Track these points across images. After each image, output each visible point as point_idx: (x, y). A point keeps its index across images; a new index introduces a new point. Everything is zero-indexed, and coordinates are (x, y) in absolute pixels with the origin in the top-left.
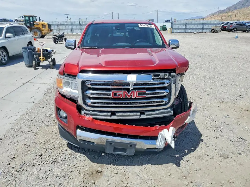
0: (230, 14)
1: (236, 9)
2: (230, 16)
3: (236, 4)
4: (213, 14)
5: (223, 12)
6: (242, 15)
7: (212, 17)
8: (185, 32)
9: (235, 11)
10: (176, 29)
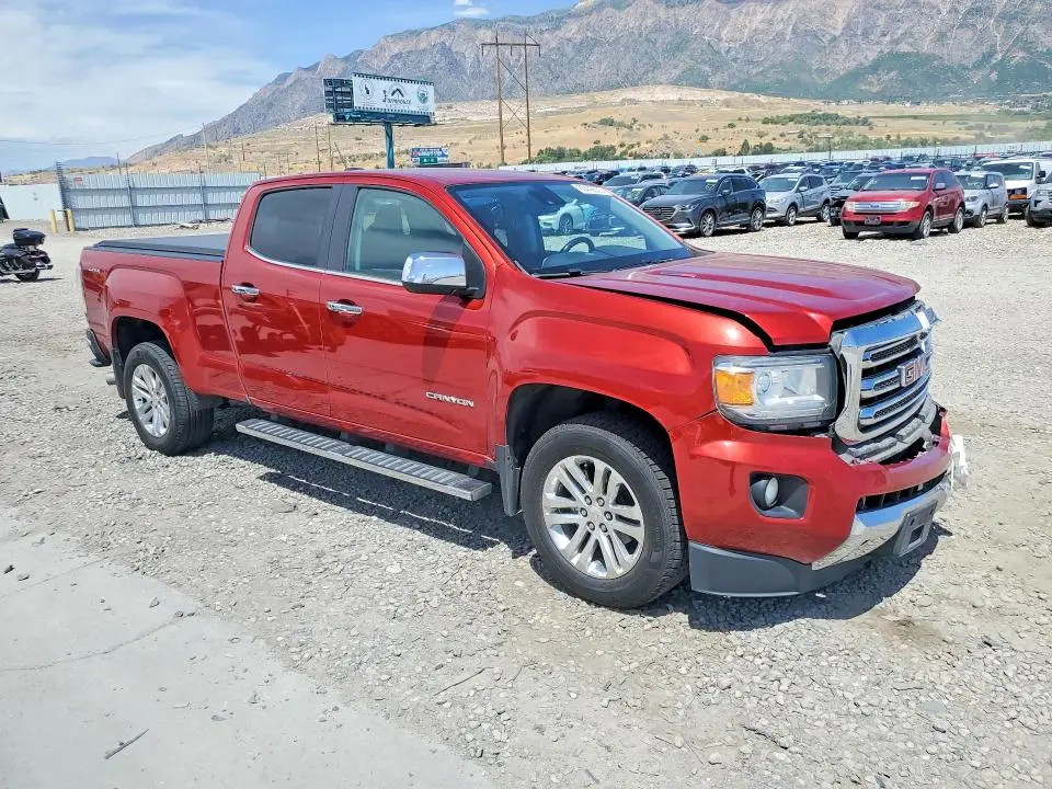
0: (224, 150)
1: (237, 132)
2: (223, 159)
3: (234, 115)
4: (158, 150)
5: (194, 141)
6: (265, 154)
7: (157, 159)
8: (136, 226)
9: (238, 141)
10: (88, 211)
